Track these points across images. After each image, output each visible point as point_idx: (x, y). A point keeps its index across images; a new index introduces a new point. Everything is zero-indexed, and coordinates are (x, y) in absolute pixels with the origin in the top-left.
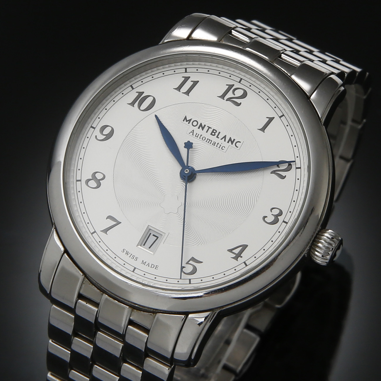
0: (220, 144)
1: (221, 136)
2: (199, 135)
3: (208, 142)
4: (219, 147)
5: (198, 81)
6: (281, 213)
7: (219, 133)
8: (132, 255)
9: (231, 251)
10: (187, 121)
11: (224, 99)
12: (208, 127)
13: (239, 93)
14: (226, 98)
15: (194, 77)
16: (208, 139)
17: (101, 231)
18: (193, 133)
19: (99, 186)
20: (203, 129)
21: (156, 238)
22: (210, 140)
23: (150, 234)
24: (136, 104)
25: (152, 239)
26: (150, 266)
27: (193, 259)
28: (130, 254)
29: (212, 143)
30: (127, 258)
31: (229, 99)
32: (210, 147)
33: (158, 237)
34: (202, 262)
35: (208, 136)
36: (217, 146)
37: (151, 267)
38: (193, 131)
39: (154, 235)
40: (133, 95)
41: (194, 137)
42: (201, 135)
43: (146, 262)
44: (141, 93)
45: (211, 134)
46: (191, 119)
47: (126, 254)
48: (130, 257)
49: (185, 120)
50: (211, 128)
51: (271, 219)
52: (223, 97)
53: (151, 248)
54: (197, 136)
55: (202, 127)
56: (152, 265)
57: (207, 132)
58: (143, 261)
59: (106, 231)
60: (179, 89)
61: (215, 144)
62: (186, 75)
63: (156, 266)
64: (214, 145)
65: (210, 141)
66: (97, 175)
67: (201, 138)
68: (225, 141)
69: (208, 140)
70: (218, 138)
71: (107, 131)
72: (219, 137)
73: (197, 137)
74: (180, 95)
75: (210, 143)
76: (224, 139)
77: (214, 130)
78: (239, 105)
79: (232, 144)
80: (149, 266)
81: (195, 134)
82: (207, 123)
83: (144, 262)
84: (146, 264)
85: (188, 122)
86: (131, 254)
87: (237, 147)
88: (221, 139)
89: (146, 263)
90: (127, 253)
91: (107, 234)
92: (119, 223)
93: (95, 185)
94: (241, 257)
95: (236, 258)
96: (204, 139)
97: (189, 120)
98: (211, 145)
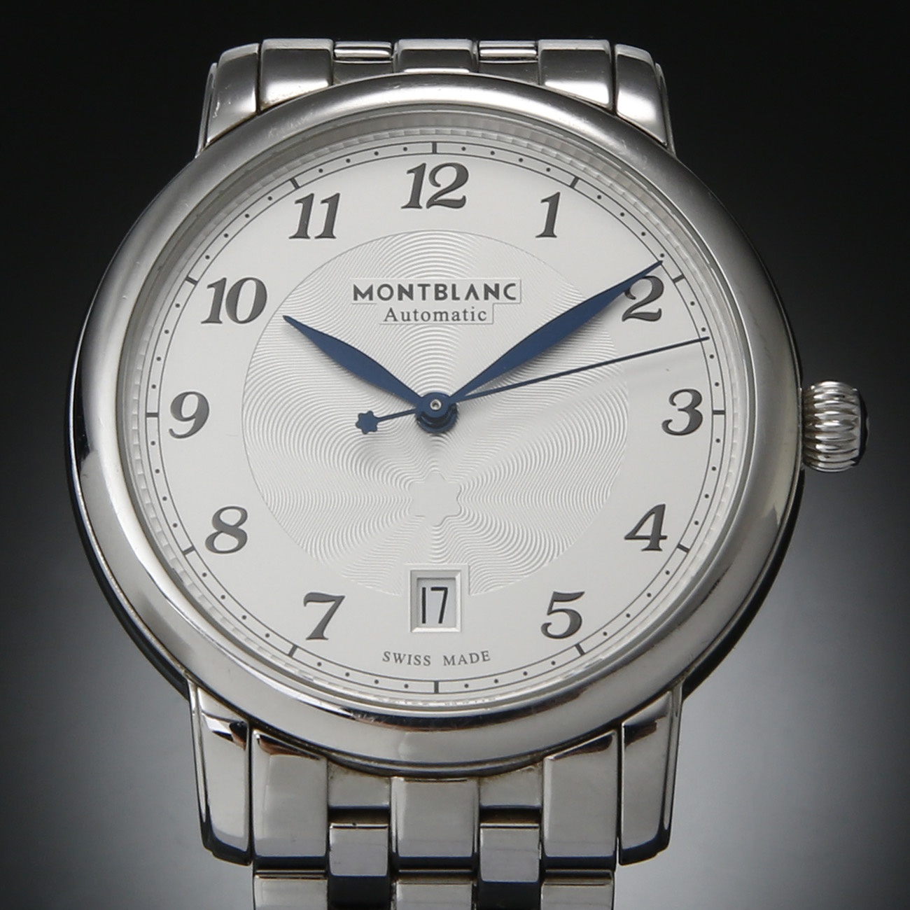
0: (469, 310)
1: (462, 293)
2: (408, 313)
3: (441, 320)
4: (471, 318)
5: (338, 195)
6: (697, 398)
7: (454, 286)
8: (412, 658)
9: (632, 536)
10: (363, 296)
11: (420, 207)
12: (419, 285)
13: (447, 177)
14: (423, 201)
15: (322, 190)
16: (435, 313)
17: (310, 638)
18: (393, 316)
19: (243, 538)
20: (410, 295)
21: (442, 593)
22: (441, 313)
23: (424, 589)
24: (224, 315)
25: (434, 599)
26: (468, 660)
27: (558, 597)
28: (407, 657)
29: (450, 318)
30: (403, 670)
31: (432, 203)
32: (450, 328)
33: (445, 589)
34: (581, 594)
35: (432, 305)
36: (465, 319)
37: (472, 662)
38: (391, 310)
39: (433, 589)
40: (203, 299)
41: (401, 324)
42: (415, 312)
43: (453, 657)
44: (220, 285)
45: (437, 298)
46: (371, 288)
47: (396, 661)
48: (409, 663)
49: (359, 297)
50: (428, 285)
51: (682, 421)
52: (414, 203)
53: (444, 620)
54: (406, 318)
56: (471, 657)
57: (424, 298)
58: (445, 658)
59: (318, 634)
60: (302, 233)
61: (458, 315)
62: (302, 193)
63: (483, 653)
64: (458, 319)
65: (444, 315)
66: (223, 517)
67: (419, 316)
68: (477, 298)
69: (438, 315)
70: (458, 299)
71: (190, 406)
72: (457, 296)
73: (409, 320)
74: (314, 247)
75: (447, 320)
76: (472, 294)
77: (437, 286)
78: (459, 204)
79: (497, 297)
81: (399, 317)
82: (412, 278)
83: (449, 658)
84: (456, 662)
85: (368, 297)
86: (410, 656)
87: (514, 299)
88: (467, 298)
89: (455, 658)
90: (399, 659)
91: (326, 639)
92: (338, 600)
93: (232, 542)
94: (665, 538)
95: (654, 547)
96: (425, 316)
97: (367, 293)
98: (451, 321)
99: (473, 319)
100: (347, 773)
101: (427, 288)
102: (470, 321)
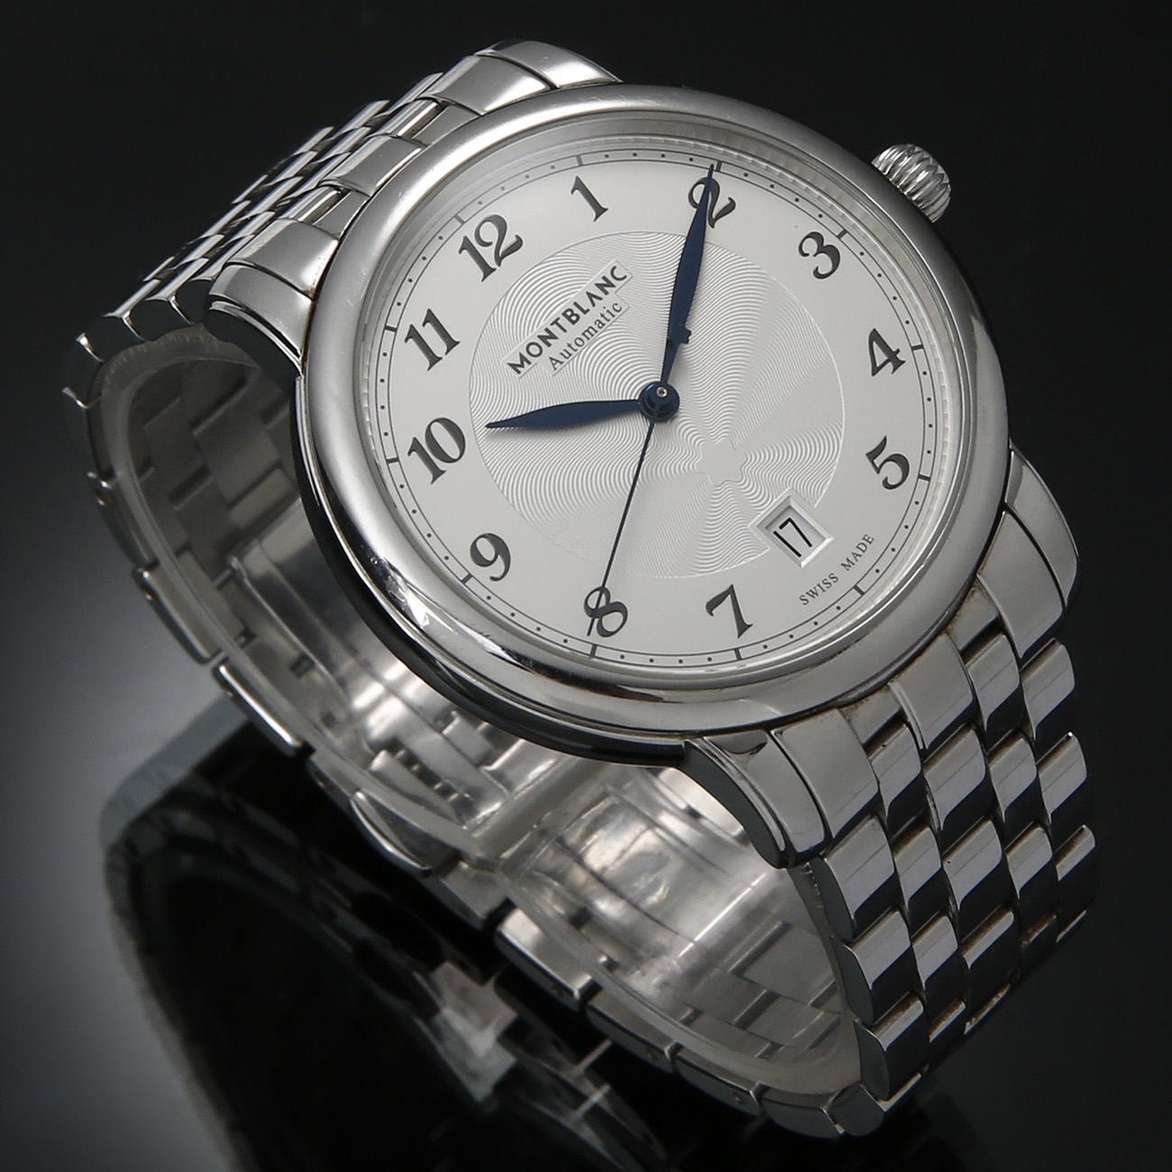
0: (604, 312)
1: (586, 304)
2: (565, 350)
3: (592, 335)
4: (611, 317)
6: (817, 237)
7: (576, 304)
8: (822, 585)
9: (875, 370)
10: (522, 366)
11: (494, 270)
12: (552, 324)
13: (490, 232)
14: (492, 264)
15: (415, 317)
16: (583, 334)
17: (739, 636)
18: (557, 361)
19: (620, 608)
20: (553, 337)
21: (790, 523)
22: (587, 331)
23: (775, 533)
24: (441, 465)
25: (789, 533)
26: (860, 553)
27: (872, 456)
28: (818, 588)
29: (597, 329)
30: (824, 599)
31: (499, 260)
32: (603, 336)
33: (790, 520)
34: (885, 439)
35: (574, 331)
37: (864, 551)
38: (551, 359)
39: (781, 527)
40: (415, 464)
41: (569, 363)
42: (569, 345)
43: (848, 560)
44: (416, 447)
45: (574, 323)
46: (521, 355)
47: (813, 596)
48: (824, 591)
49: (519, 369)
50: (558, 319)
51: (824, 263)
52: (488, 271)
53: (811, 542)
54: (567, 355)
55: (548, 337)
56: (860, 549)
57: (565, 331)
58: (843, 565)
59: (742, 627)
60: (434, 360)
61: (600, 322)
62: (403, 331)
63: (864, 539)
64: (603, 325)
65: (590, 330)
66: (592, 605)
67: (575, 347)
68: (600, 299)
69: (587, 333)
70: (588, 310)
71: (487, 550)
72: (585, 309)
73: (570, 355)
74: (449, 361)
75: (596, 332)
76: (594, 299)
77: (564, 314)
78: (518, 244)
79: (613, 286)
80: (860, 556)
81: (562, 359)
82: (541, 324)
83: (846, 563)
84: (854, 561)
85: (525, 363)
86: (819, 585)
87: (625, 277)
88: (594, 305)
89: (850, 559)
90: (813, 594)
91: (751, 625)
92: (731, 591)
93: (618, 616)
94: (898, 351)
95: (898, 364)
96: (579, 342)
97: (522, 362)
98: (600, 330)
99: (613, 316)
100: (856, 708)
101: (559, 322)
102: (612, 319)
